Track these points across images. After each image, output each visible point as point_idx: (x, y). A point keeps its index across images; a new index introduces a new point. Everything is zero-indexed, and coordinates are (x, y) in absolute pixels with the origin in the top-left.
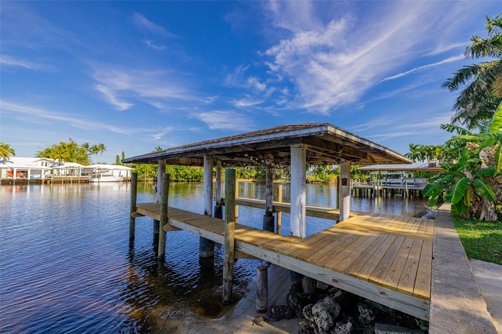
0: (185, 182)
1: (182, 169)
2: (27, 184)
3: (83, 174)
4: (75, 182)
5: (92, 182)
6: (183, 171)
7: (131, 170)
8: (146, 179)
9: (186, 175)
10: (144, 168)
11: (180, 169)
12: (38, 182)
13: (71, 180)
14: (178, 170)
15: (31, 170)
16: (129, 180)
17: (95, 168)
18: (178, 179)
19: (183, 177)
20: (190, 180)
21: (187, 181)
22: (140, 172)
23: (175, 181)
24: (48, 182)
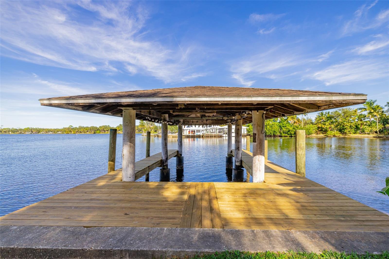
0: (288, 137)
2: (195, 138)
3: (219, 132)
4: (215, 137)
5: (223, 137)
6: (286, 127)
7: (246, 129)
9: (289, 131)
11: (283, 127)
12: (199, 137)
13: (213, 135)
14: (282, 127)
15: (197, 131)
16: (245, 136)
17: (225, 128)
18: (282, 135)
19: (286, 133)
20: (293, 135)
21: (290, 136)
23: (280, 136)
24: (204, 137)
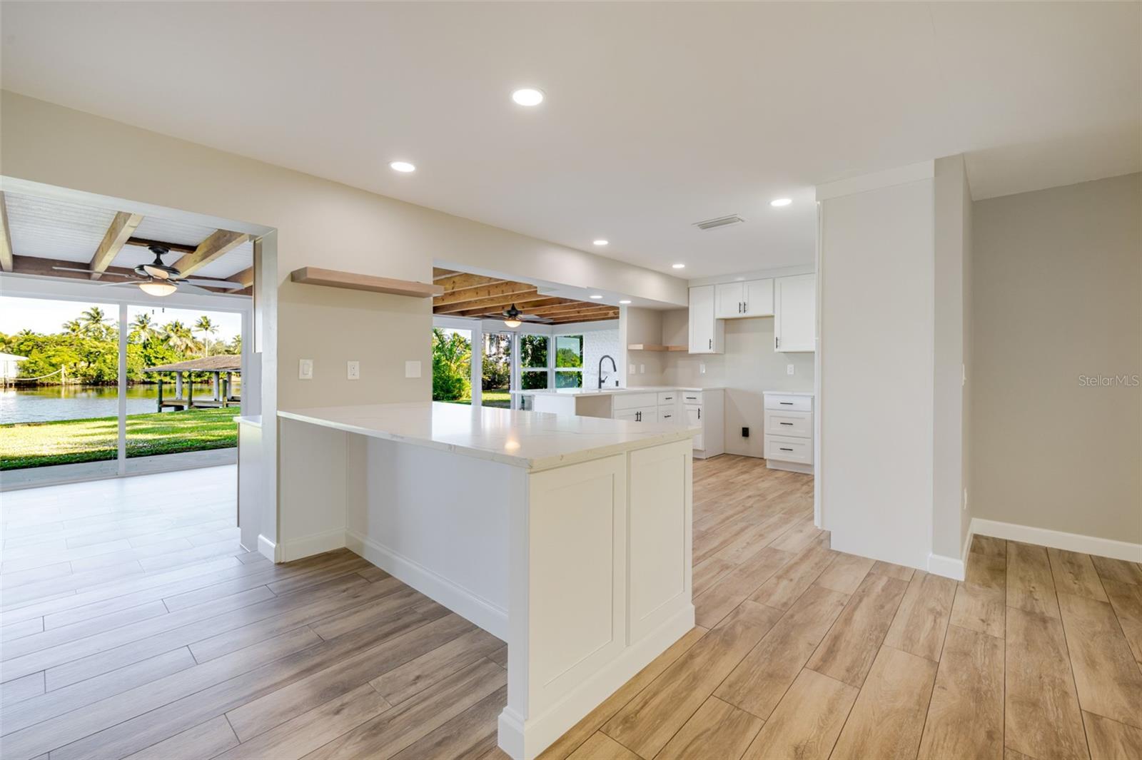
1: (163, 359)
7: (18, 362)
8: (63, 380)
10: (54, 356)
11: (156, 358)
14: (153, 358)
16: (11, 385)
18: (152, 380)
22: (47, 366)
23: (144, 383)
